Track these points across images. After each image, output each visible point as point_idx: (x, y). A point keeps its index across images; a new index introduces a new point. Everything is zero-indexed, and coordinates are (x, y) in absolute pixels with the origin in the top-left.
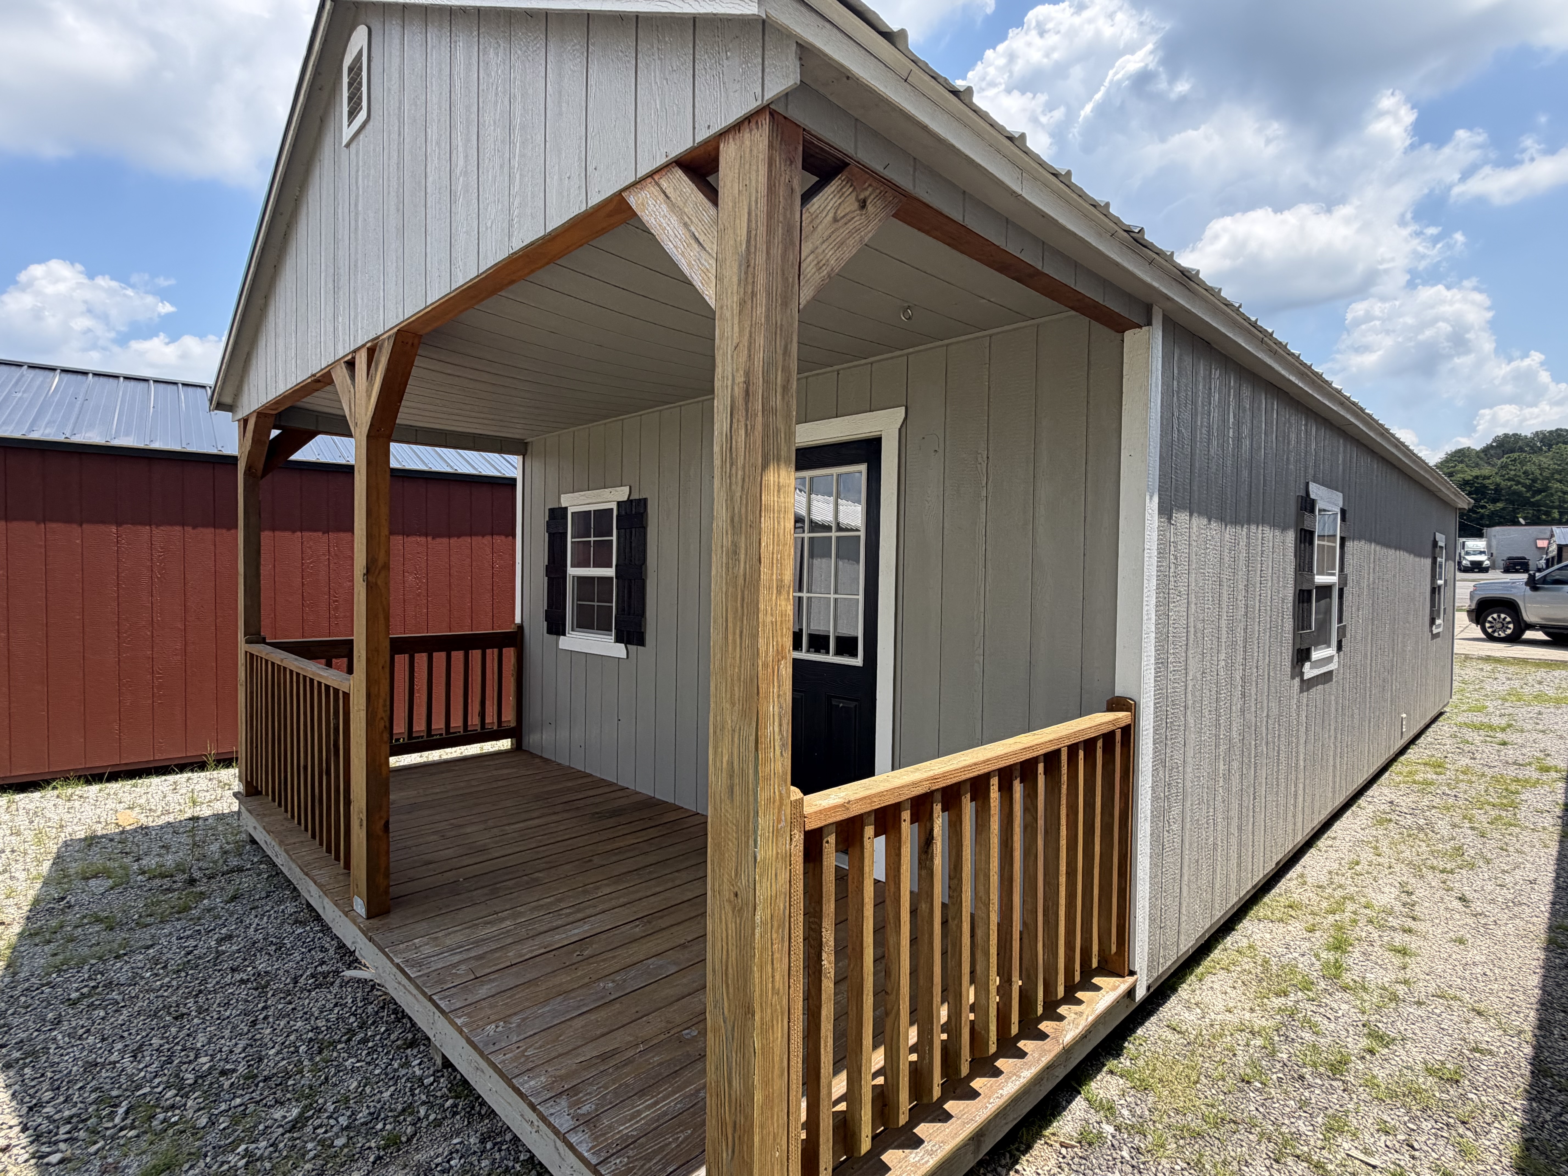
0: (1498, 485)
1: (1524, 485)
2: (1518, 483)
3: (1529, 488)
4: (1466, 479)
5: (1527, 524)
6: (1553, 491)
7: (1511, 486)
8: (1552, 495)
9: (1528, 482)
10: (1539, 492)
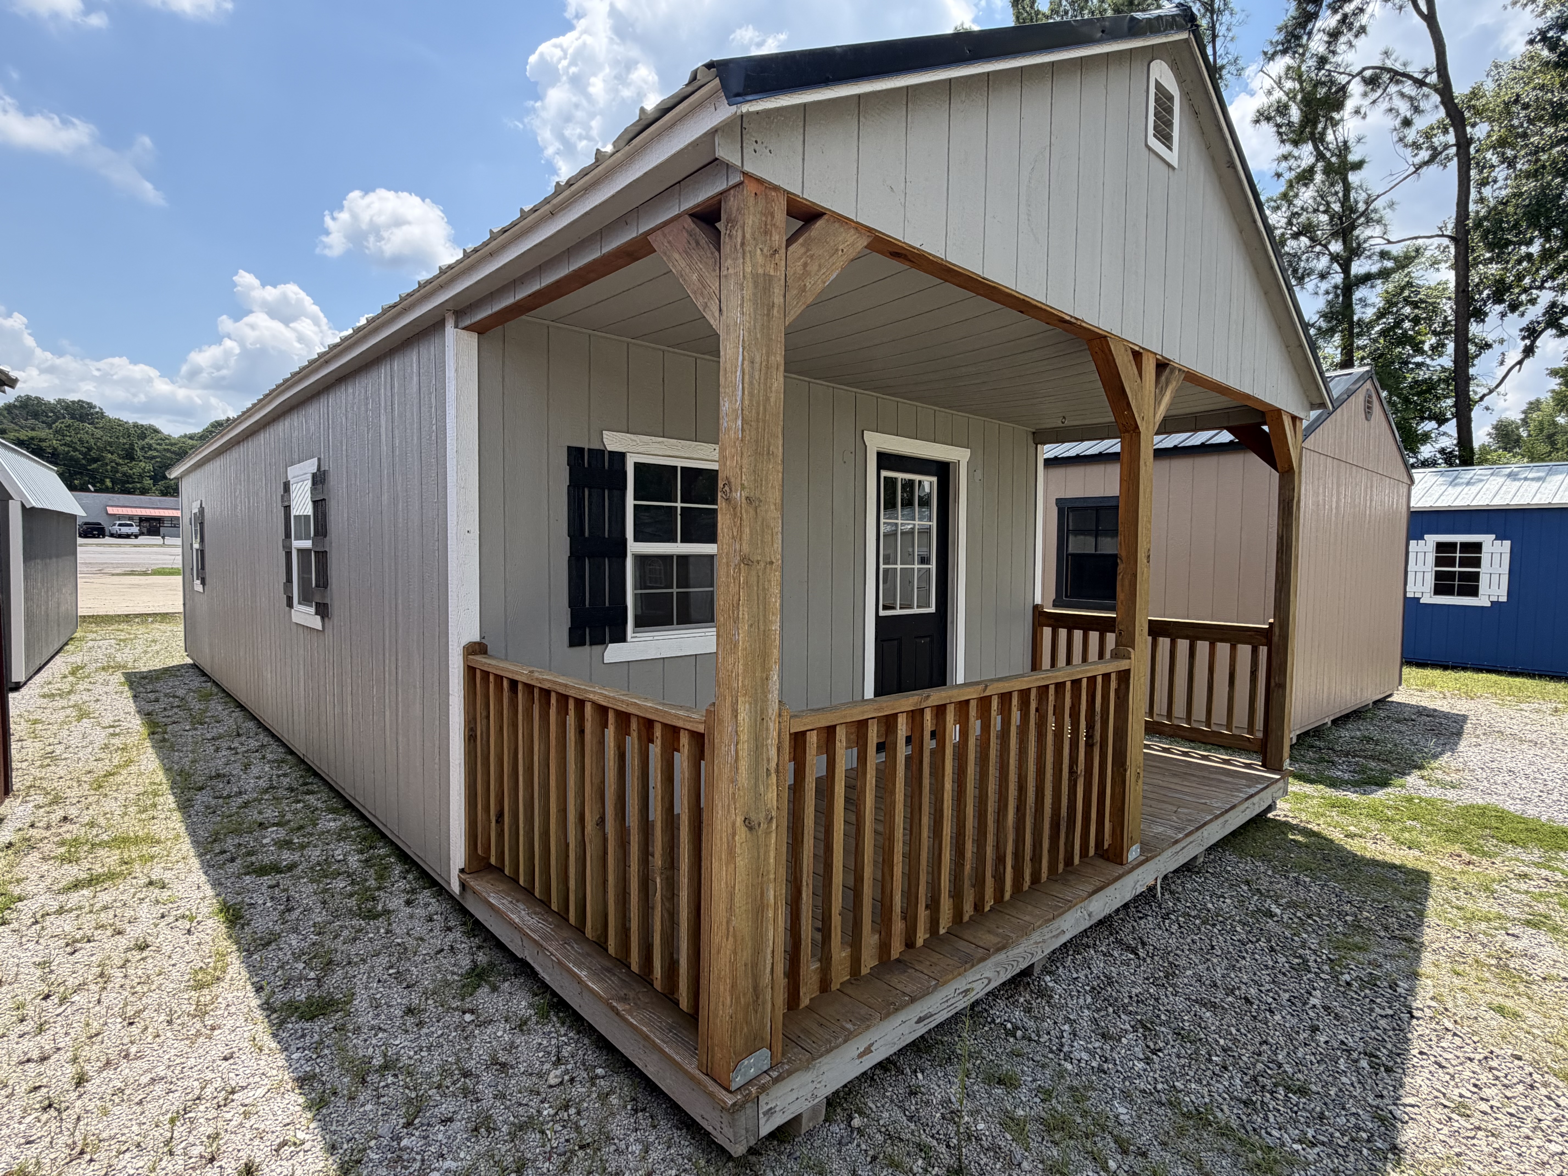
0: (55, 449)
1: (81, 453)
2: (75, 450)
3: (85, 455)
4: (21, 438)
5: (96, 491)
6: (107, 461)
7: (69, 452)
8: (107, 464)
9: (84, 450)
10: (95, 460)
